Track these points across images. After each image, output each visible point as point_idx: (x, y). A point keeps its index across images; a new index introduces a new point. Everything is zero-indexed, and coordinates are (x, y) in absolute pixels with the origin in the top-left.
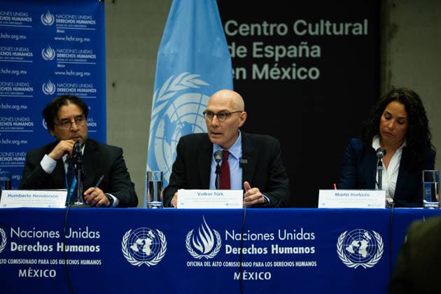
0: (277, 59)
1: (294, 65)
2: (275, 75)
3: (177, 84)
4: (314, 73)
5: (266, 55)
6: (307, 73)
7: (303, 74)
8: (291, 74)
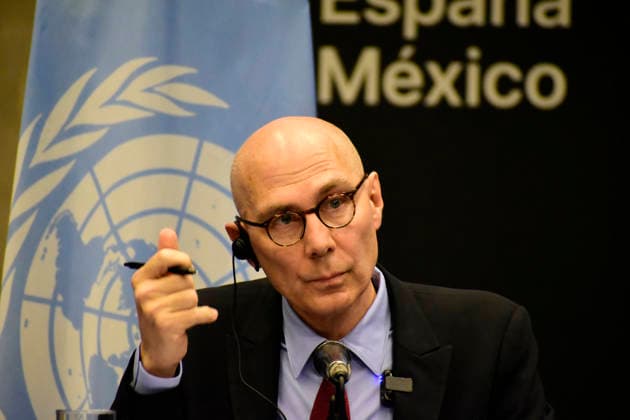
0: (410, 32)
1: (474, 53)
2: (403, 91)
3: (112, 101)
4: (546, 86)
5: (373, 17)
6: (520, 86)
7: (505, 86)
8: (460, 85)
